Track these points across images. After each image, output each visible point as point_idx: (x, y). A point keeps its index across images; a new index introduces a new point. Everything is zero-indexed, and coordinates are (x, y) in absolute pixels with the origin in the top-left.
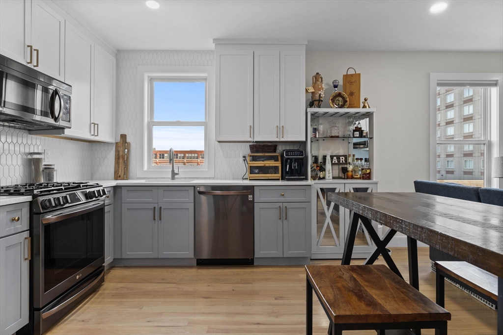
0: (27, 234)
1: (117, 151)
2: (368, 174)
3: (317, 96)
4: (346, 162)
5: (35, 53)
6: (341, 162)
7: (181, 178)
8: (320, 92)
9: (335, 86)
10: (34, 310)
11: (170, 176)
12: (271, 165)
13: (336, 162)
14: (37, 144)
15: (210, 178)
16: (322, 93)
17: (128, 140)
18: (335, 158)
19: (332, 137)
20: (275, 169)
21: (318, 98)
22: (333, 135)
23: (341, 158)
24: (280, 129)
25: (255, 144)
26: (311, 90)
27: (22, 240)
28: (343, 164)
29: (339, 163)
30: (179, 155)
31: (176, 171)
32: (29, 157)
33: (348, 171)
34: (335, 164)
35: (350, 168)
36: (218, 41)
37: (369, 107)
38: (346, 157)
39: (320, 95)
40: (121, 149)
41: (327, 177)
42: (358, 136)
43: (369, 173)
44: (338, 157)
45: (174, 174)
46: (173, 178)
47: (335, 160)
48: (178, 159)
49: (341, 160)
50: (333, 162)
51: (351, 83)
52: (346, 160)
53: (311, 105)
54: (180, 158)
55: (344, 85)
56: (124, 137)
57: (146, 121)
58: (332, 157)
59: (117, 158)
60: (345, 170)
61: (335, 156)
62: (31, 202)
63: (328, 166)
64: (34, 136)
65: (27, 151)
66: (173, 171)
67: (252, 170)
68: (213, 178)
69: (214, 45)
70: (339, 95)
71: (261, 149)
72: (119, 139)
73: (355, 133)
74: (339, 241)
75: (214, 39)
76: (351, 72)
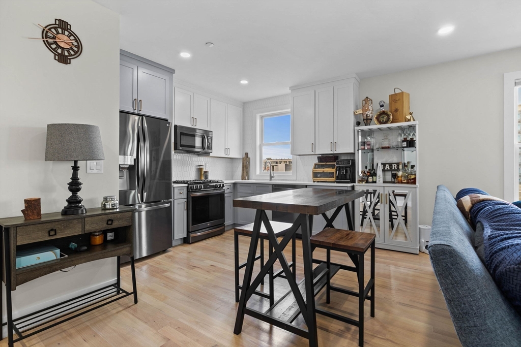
0: (186, 200)
1: (243, 163)
2: (412, 179)
3: (365, 116)
4: (398, 169)
5: (195, 120)
6: (393, 169)
7: (276, 180)
8: (366, 113)
9: (382, 106)
10: (188, 232)
11: (269, 178)
12: (328, 171)
13: (389, 169)
14: (202, 161)
15: (293, 180)
16: (368, 113)
17: (249, 156)
18: (387, 165)
19: (383, 148)
20: (331, 175)
21: (365, 118)
22: (383, 146)
23: (393, 165)
24: (334, 144)
25: (320, 156)
26: (360, 111)
27: (184, 202)
28: (395, 170)
29: (391, 170)
31: (272, 175)
32: (198, 167)
33: (398, 177)
34: (388, 170)
35: (400, 174)
36: (293, 88)
37: (414, 120)
38: (398, 164)
39: (367, 115)
40: (245, 162)
41: (377, 182)
42: (406, 146)
43: (415, 179)
44: (391, 165)
45: (271, 177)
46: (271, 180)
47: (387, 167)
49: (393, 167)
50: (386, 169)
51: (396, 101)
52: (398, 168)
53: (358, 124)
55: (390, 104)
56: (247, 154)
57: (258, 143)
58: (384, 165)
59: (243, 167)
60: (395, 176)
61: (387, 164)
62: (187, 187)
63: (379, 172)
64: (200, 157)
65: (197, 165)
66: (271, 175)
67: (315, 175)
68: (296, 180)
69: (290, 91)
70: (384, 113)
71: (324, 159)
72: (244, 156)
73: (403, 143)
74: (379, 234)
75: (290, 87)
76: (398, 91)
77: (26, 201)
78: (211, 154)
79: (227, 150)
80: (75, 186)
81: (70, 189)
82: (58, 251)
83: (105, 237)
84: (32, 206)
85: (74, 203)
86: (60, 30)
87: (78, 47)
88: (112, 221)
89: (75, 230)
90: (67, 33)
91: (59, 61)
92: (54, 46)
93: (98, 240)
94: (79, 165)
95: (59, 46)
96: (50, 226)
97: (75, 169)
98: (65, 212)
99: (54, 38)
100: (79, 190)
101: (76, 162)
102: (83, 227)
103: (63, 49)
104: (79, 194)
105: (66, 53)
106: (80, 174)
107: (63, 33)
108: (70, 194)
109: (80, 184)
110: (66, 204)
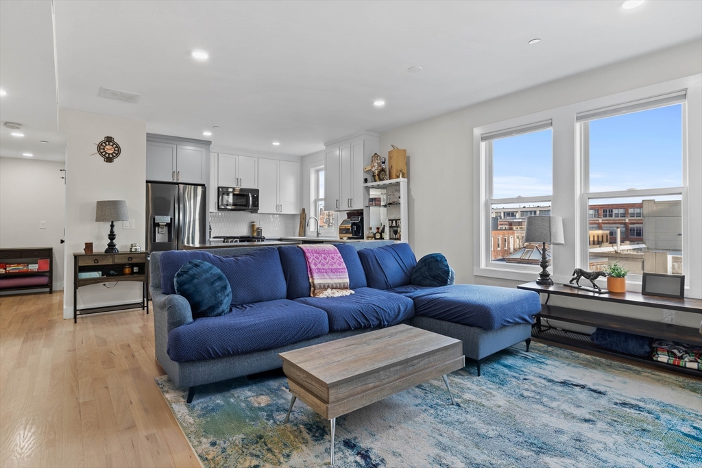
7: (322, 237)
14: (252, 217)
17: (306, 211)
25: (350, 211)
26: (369, 168)
30: (615, 211)
32: (250, 224)
36: (326, 145)
45: (318, 234)
48: (613, 218)
53: (366, 181)
54: (617, 215)
55: (389, 160)
56: (304, 210)
65: (248, 222)
67: (341, 231)
69: (324, 147)
70: (383, 169)
71: (351, 215)
72: (300, 212)
77: (86, 244)
78: (259, 211)
79: (279, 207)
80: (112, 236)
81: (109, 238)
82: (100, 273)
83: (133, 270)
84: (89, 246)
85: (111, 246)
86: (107, 143)
87: (118, 151)
88: (131, 258)
89: (109, 261)
90: (111, 144)
91: (107, 162)
92: (104, 154)
93: (127, 270)
94: (114, 224)
95: (106, 153)
96: (95, 258)
97: (112, 226)
98: (107, 251)
99: (104, 149)
100: (114, 239)
101: (112, 222)
102: (114, 260)
103: (109, 154)
104: (114, 241)
105: (111, 156)
106: (115, 229)
107: (109, 145)
108: (110, 241)
109: (115, 235)
110: (107, 247)
